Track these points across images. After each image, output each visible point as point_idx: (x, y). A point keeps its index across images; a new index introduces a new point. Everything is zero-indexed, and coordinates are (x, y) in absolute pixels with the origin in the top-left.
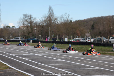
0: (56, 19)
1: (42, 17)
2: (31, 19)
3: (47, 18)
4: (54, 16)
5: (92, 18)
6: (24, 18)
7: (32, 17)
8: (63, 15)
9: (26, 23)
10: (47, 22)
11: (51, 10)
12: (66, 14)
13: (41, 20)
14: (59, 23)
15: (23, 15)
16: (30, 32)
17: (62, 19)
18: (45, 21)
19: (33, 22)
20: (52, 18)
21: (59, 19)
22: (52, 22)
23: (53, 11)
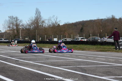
0: (43, 22)
1: (29, 20)
2: (17, 21)
3: (34, 21)
4: (41, 18)
5: (81, 22)
6: (9, 20)
7: (18, 19)
8: (50, 17)
9: (11, 26)
10: (34, 25)
11: (38, 12)
12: (54, 16)
13: (28, 22)
14: (47, 25)
15: (9, 17)
16: (16, 35)
17: (50, 22)
18: (32, 24)
19: (19, 24)
20: (40, 21)
21: (46, 22)
22: (40, 24)
23: (40, 13)
